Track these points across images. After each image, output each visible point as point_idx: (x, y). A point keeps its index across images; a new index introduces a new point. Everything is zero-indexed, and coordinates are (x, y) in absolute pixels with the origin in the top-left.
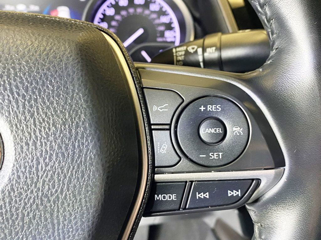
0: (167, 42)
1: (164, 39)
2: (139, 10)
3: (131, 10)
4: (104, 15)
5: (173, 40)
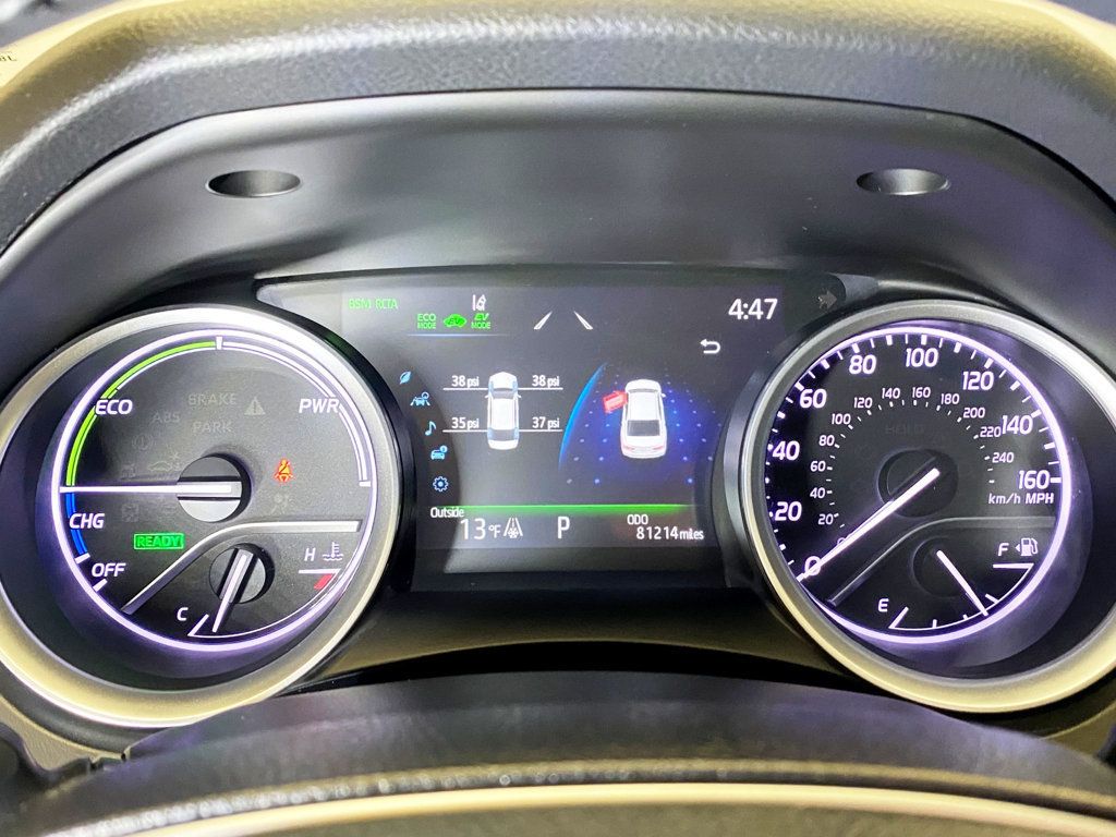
4: (792, 410)
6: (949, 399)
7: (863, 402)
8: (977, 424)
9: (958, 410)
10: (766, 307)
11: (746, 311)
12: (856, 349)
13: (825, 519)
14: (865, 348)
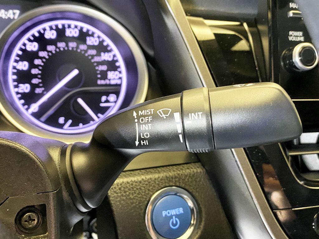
0: (110, 85)
1: (107, 82)
2: (72, 45)
3: (62, 45)
4: (24, 51)
5: (119, 82)
6: (83, 47)
7: (51, 48)
8: (93, 56)
9: (86, 51)
10: (14, 14)
11: (6, 15)
12: (48, 28)
13: (38, 91)
14: (51, 28)
